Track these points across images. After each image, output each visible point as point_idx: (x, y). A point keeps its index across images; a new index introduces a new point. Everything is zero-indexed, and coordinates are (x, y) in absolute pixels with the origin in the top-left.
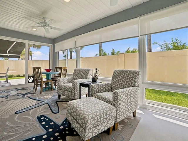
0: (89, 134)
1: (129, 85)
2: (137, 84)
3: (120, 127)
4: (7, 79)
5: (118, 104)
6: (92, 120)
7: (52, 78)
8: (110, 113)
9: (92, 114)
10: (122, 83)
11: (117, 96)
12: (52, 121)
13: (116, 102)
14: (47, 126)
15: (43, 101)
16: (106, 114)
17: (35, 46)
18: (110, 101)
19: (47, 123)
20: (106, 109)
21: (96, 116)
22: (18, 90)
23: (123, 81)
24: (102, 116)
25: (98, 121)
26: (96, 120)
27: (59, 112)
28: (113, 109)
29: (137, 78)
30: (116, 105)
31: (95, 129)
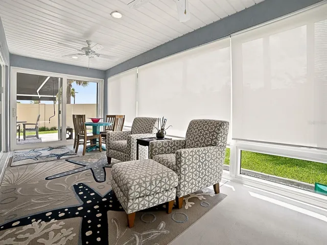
0: (133, 204)
1: (209, 144)
2: (220, 141)
3: (188, 205)
4: (37, 133)
5: (182, 169)
6: (137, 186)
7: (101, 133)
8: (167, 181)
9: (139, 178)
10: (198, 141)
11: (180, 158)
12: (92, 191)
13: (179, 167)
14: (85, 197)
15: (85, 166)
16: (160, 182)
17: (79, 82)
18: (173, 166)
19: (85, 193)
20: (161, 175)
21: (145, 182)
22: (51, 149)
23: (200, 136)
24: (154, 183)
25: (146, 188)
26: (143, 187)
27: (105, 180)
28: (172, 175)
29: (221, 133)
30: (179, 171)
31: (142, 200)
